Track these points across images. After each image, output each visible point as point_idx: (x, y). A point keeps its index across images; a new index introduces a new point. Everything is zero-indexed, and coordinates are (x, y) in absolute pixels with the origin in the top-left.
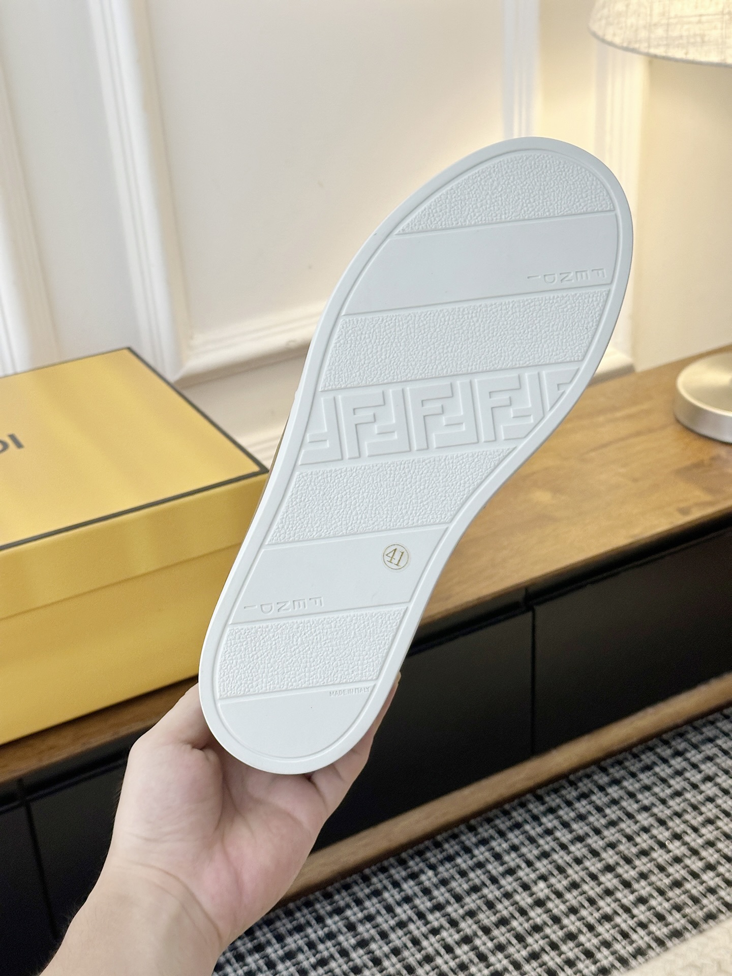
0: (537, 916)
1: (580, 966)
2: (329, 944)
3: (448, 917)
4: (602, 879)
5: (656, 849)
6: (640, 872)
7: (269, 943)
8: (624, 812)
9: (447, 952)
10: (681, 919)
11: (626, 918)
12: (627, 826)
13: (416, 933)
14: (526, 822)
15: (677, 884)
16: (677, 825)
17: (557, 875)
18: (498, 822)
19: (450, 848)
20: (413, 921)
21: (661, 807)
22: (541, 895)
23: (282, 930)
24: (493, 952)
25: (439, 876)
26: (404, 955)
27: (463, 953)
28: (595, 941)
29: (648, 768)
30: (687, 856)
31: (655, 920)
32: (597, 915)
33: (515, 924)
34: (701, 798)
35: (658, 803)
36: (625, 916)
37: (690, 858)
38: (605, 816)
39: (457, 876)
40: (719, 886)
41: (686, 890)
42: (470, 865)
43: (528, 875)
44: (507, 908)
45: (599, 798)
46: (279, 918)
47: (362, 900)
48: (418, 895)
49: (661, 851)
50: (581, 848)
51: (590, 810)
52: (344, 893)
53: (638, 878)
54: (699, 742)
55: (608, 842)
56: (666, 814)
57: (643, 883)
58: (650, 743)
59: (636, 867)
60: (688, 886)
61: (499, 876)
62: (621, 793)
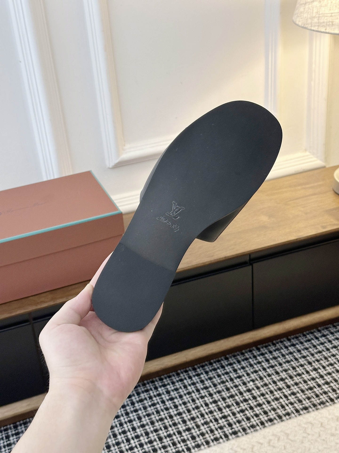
0: (247, 395)
1: (261, 417)
2: (158, 398)
3: (208, 392)
4: (278, 383)
5: (305, 373)
6: (295, 382)
8: (294, 358)
9: (206, 406)
10: (309, 403)
12: (294, 363)
13: (194, 397)
14: (250, 358)
15: (311, 389)
16: (316, 365)
17: (259, 380)
18: (238, 357)
19: (215, 366)
20: (194, 392)
21: (311, 357)
22: (250, 388)
23: (140, 391)
24: (225, 408)
25: (209, 376)
26: (187, 405)
27: (212, 407)
28: (269, 408)
29: (309, 340)
30: (318, 378)
31: (297, 402)
32: (272, 398)
33: (237, 398)
34: (330, 355)
35: (310, 355)
36: (284, 399)
37: (319, 379)
39: (216, 377)
40: (329, 391)
41: (314, 391)
42: (223, 373)
43: (246, 379)
44: (234, 391)
45: (284, 351)
46: (139, 386)
47: (175, 382)
48: (199, 382)
49: (306, 375)
50: (272, 370)
51: (279, 355)
52: (168, 379)
53: (294, 384)
54: (335, 332)
55: (284, 369)
56: (313, 360)
57: (296, 387)
58: (312, 331)
59: (294, 380)
60: (315, 390)
61: (234, 378)
62: (295, 350)
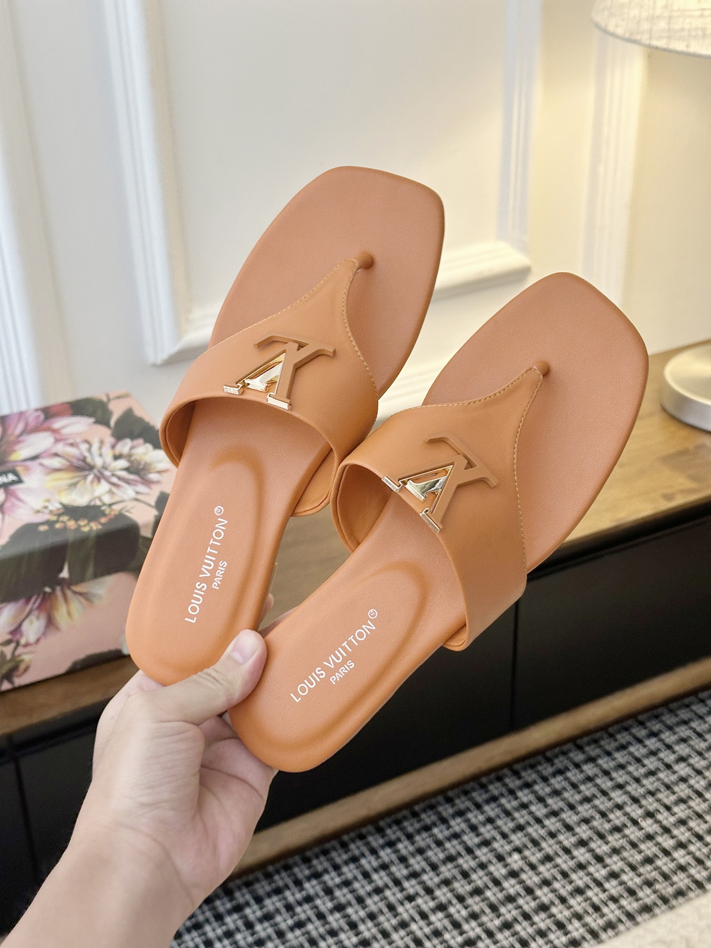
0: (511, 886)
1: (552, 936)
2: (306, 907)
3: (423, 884)
4: (575, 853)
5: (629, 825)
6: (612, 847)
7: (247, 904)
8: (598, 789)
9: (422, 919)
10: (651, 895)
11: (598, 891)
12: (601, 803)
13: (392, 899)
14: (502, 795)
15: (649, 860)
16: (650, 804)
17: (532, 847)
18: (474, 794)
19: (428, 818)
20: (389, 888)
21: (635, 785)
22: (515, 867)
23: (261, 892)
24: (467, 921)
25: (416, 845)
26: (379, 920)
27: (438, 921)
28: (567, 913)
29: (623, 747)
30: (658, 834)
31: (625, 894)
32: (569, 888)
33: (488, 894)
34: (674, 779)
35: (632, 781)
36: (597, 889)
37: (662, 835)
38: (579, 792)
39: (433, 846)
40: (689, 864)
41: (657, 866)
42: (446, 835)
43: (502, 846)
44: (481, 878)
45: (573, 775)
46: (257, 880)
47: (340, 865)
48: (395, 863)
49: (633, 828)
50: (556, 822)
51: (564, 786)
52: (322, 858)
53: (610, 853)
54: (674, 724)
55: (582, 818)
56: (640, 793)
57: (615, 858)
58: (625, 724)
59: (609, 842)
60: (659, 863)
61: (474, 847)
62: (596, 770)
